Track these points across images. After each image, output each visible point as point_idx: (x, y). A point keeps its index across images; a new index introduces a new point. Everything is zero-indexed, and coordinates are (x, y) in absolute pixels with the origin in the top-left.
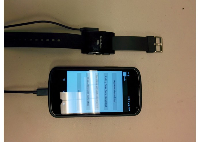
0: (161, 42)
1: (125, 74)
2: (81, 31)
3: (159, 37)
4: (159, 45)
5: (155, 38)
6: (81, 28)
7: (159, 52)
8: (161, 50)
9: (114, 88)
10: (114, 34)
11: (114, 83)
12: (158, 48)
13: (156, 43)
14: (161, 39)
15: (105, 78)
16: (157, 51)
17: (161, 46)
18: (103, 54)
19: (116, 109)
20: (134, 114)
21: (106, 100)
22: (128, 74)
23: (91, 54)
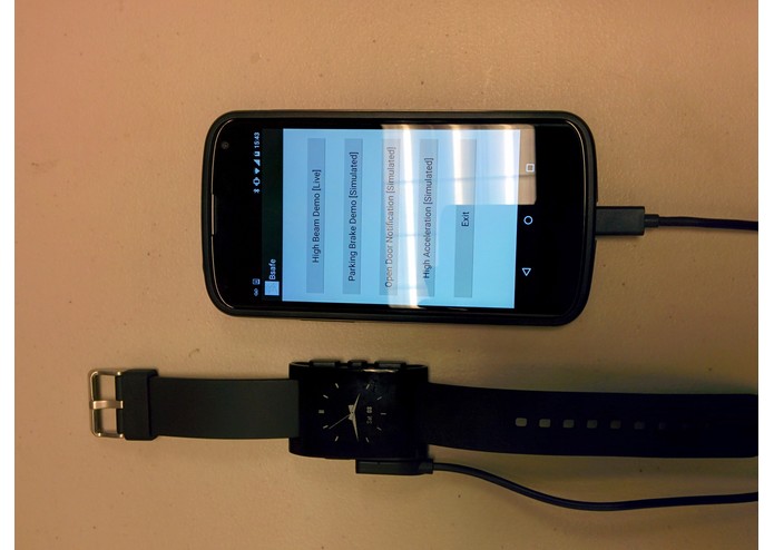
0: (98, 413)
2: (431, 461)
3: (105, 435)
4: (104, 403)
5: (119, 432)
7: (103, 373)
8: (96, 380)
9: (317, 228)
11: (317, 250)
12: (108, 386)
13: (114, 411)
15: (353, 272)
16: (113, 378)
19: (311, 141)
20: (236, 120)
21: (354, 180)
22: (257, 286)
23: (389, 364)
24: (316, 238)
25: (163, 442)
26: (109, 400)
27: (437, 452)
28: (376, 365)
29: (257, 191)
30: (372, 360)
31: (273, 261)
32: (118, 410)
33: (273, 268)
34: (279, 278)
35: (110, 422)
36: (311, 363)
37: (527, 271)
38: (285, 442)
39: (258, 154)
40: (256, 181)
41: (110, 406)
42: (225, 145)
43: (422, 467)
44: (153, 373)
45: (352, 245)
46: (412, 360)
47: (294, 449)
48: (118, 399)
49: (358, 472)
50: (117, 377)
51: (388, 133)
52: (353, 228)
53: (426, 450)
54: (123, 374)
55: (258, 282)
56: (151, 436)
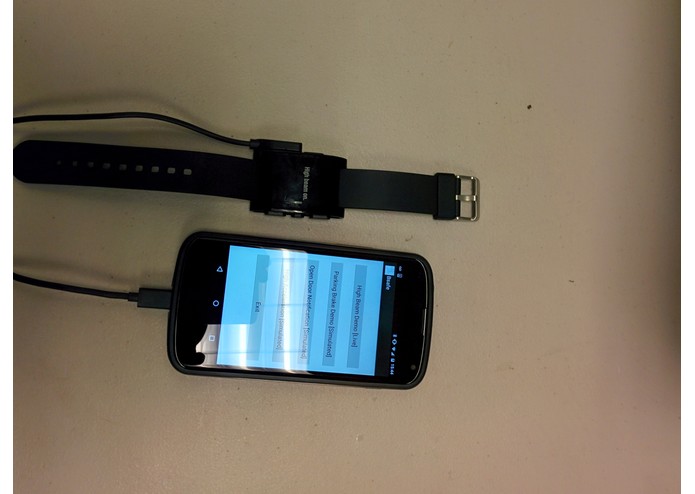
0: (473, 193)
1: (390, 270)
2: (251, 148)
3: (469, 178)
5: (460, 180)
6: (252, 140)
7: (469, 219)
9: (357, 308)
11: (358, 294)
12: (465, 209)
13: (462, 194)
14: (474, 184)
15: (335, 277)
16: (462, 215)
17: (473, 204)
18: (311, 217)
19: (357, 367)
20: (405, 384)
21: (330, 339)
22: (400, 273)
23: (277, 214)
24: (358, 301)
25: (430, 171)
26: (465, 201)
27: (247, 154)
28: (285, 214)
29: (395, 336)
30: (288, 217)
31: (388, 288)
32: (459, 194)
33: (388, 284)
34: (385, 277)
35: (465, 186)
36: (329, 218)
37: (220, 270)
38: (349, 167)
39: (392, 360)
40: (395, 342)
41: (464, 196)
42: (413, 367)
43: (258, 144)
44: (436, 217)
45: (335, 295)
46: (261, 215)
47: (343, 162)
48: (459, 201)
49: (301, 145)
50: (459, 215)
51: (304, 368)
52: (333, 306)
53: (255, 155)
54: (454, 218)
55: (398, 276)
56: (438, 175)
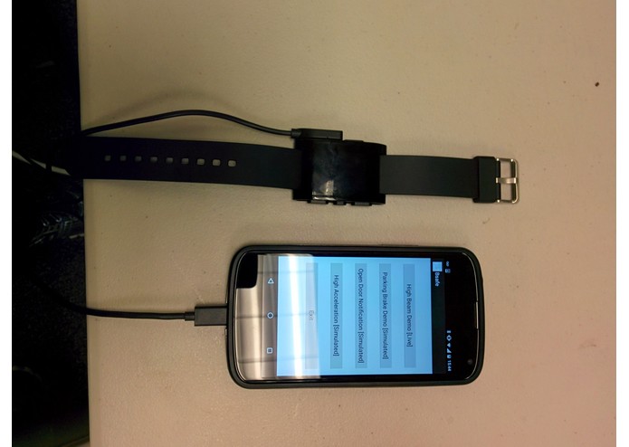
0: (513, 175)
1: (438, 266)
2: (292, 137)
3: (508, 160)
4: (509, 181)
5: (499, 162)
6: (293, 130)
7: (509, 202)
8: (514, 197)
9: (409, 307)
10: (384, 147)
11: (408, 293)
12: (505, 192)
13: (502, 176)
14: (513, 166)
15: (384, 278)
16: (502, 198)
17: (513, 186)
18: (353, 204)
21: (385, 341)
22: (448, 268)
23: (320, 202)
24: (409, 301)
27: (288, 143)
28: (327, 202)
29: (449, 332)
31: (437, 285)
32: (499, 176)
33: (437, 280)
35: (505, 168)
36: (370, 205)
37: (271, 282)
38: (388, 153)
39: (449, 357)
40: (449, 338)
41: (505, 179)
42: (470, 361)
43: (299, 134)
44: (476, 200)
45: (385, 296)
46: (303, 204)
48: (499, 184)
49: (342, 132)
52: (385, 307)
53: (297, 144)
54: (495, 201)
55: (446, 271)
56: (477, 159)
